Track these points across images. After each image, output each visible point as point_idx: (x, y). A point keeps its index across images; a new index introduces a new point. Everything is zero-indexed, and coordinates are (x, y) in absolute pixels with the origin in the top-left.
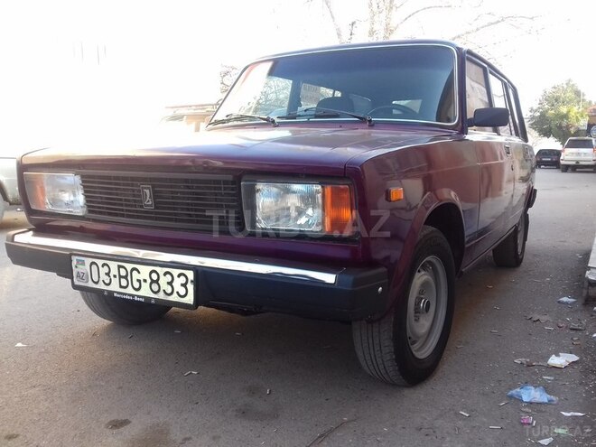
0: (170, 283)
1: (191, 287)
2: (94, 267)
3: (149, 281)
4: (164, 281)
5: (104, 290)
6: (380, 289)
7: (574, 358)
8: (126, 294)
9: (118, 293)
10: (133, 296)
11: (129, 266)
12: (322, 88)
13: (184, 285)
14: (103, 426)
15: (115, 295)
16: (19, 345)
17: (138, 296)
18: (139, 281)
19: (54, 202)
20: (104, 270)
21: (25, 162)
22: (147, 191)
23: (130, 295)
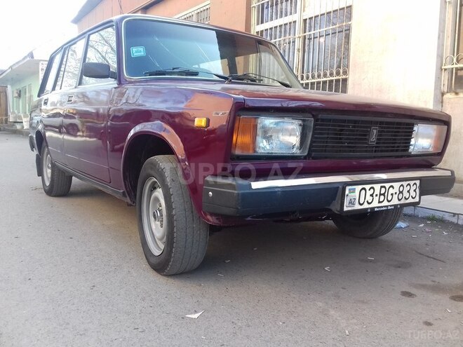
5: (367, 209)
8: (382, 207)
9: (378, 207)
10: (387, 206)
15: (376, 209)
17: (391, 206)
18: (392, 194)
23: (385, 207)
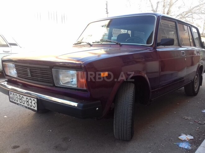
0: (31, 102)
1: (36, 104)
2: (14, 95)
3: (26, 101)
4: (30, 101)
6: (97, 109)
7: (192, 138)
11: (22, 96)
12: (122, 30)
13: (35, 103)
14: (11, 147)
16: (5, 117)
19: (10, 73)
20: (16, 96)
21: (3, 59)
22: (29, 71)
